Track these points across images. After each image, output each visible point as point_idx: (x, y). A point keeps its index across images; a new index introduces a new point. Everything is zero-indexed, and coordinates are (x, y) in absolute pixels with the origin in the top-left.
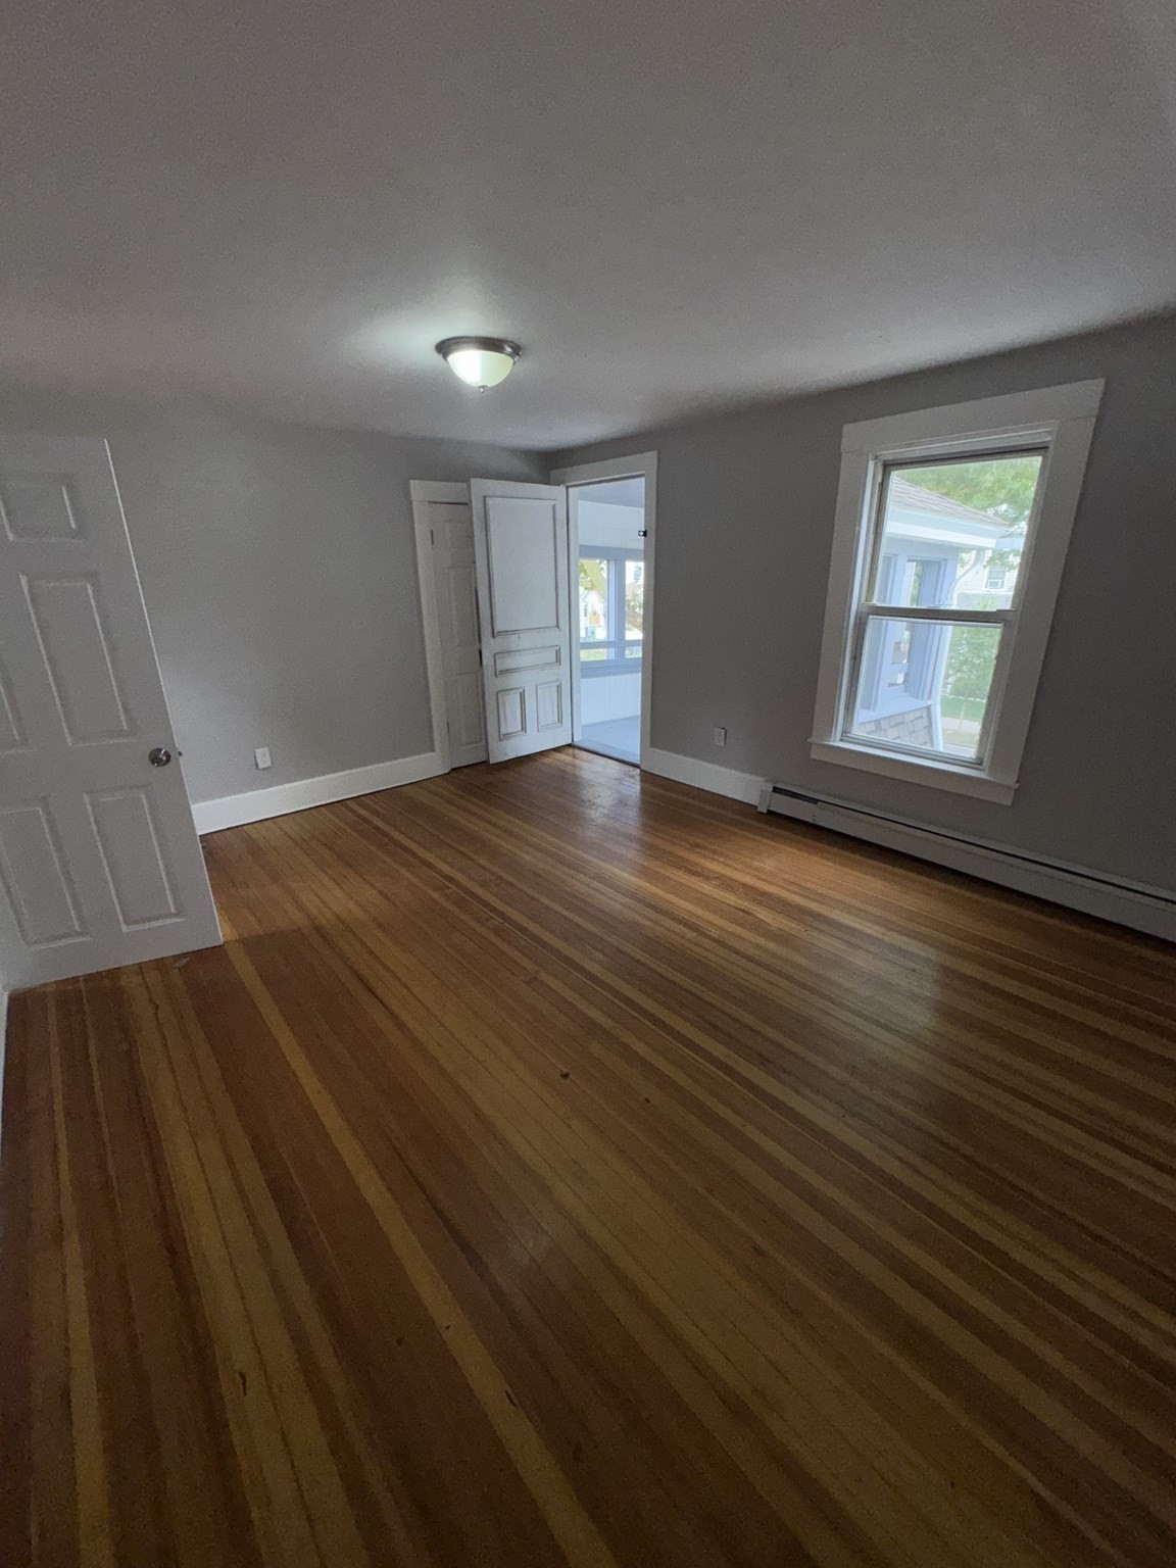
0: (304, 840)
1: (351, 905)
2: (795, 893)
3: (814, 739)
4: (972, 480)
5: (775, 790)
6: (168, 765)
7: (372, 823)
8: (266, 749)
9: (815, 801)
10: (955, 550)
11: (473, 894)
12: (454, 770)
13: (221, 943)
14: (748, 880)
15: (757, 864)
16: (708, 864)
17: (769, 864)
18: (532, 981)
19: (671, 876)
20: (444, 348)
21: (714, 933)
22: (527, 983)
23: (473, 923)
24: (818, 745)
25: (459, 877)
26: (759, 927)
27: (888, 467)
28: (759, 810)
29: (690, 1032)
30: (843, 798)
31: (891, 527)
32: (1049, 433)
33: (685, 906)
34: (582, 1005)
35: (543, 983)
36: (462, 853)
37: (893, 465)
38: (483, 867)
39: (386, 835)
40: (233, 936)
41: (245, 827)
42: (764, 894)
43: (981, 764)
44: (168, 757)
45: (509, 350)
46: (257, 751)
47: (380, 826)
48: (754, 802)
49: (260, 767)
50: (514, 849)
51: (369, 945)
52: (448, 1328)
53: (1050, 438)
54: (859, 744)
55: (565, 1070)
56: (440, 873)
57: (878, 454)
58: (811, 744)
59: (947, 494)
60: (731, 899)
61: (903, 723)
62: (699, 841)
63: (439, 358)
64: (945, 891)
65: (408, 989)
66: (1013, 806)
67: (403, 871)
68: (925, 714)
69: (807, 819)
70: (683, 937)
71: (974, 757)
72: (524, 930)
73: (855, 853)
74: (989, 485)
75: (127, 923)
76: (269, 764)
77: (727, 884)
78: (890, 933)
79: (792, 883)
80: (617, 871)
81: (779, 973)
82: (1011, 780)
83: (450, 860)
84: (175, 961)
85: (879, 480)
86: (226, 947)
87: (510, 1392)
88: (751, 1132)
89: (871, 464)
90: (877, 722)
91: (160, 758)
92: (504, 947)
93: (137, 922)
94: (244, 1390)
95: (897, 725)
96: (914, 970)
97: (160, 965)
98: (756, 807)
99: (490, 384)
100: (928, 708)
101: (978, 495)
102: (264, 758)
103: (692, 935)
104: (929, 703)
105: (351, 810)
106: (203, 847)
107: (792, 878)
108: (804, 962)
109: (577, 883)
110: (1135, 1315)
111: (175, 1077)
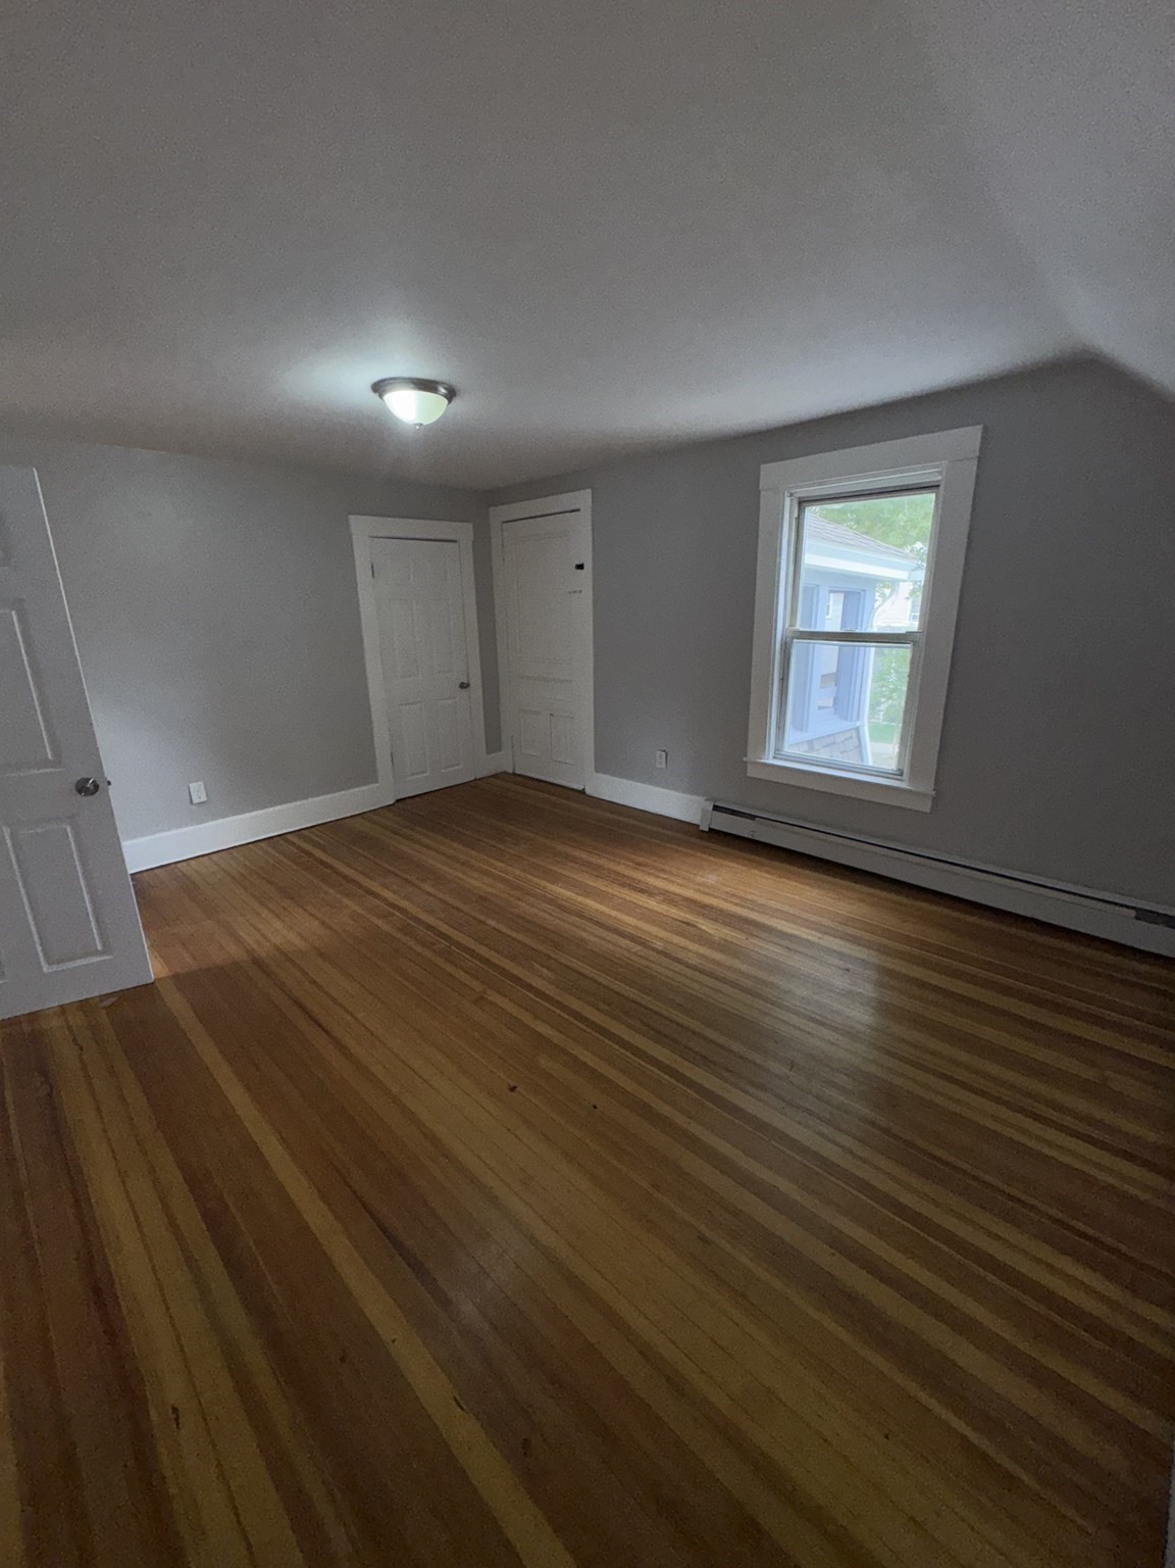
0: (241, 874)
1: (292, 936)
2: (737, 904)
3: (750, 757)
4: (888, 519)
5: (716, 808)
6: (97, 794)
7: (314, 855)
8: (201, 783)
9: (753, 817)
10: (872, 582)
11: (419, 921)
12: (398, 801)
13: (152, 981)
14: (690, 894)
15: (699, 879)
16: (651, 880)
17: (712, 879)
18: (480, 1000)
19: (617, 894)
20: (379, 388)
21: (659, 945)
22: (475, 1002)
23: (419, 949)
24: (752, 763)
25: (404, 904)
26: (702, 938)
27: (803, 503)
28: (701, 828)
29: (637, 1040)
30: (778, 813)
31: (809, 559)
32: (940, 473)
33: (629, 921)
34: (527, 1019)
35: (491, 1003)
36: (406, 880)
37: (807, 501)
38: (428, 893)
39: (328, 866)
40: (164, 972)
41: (179, 865)
42: (705, 906)
43: (901, 775)
44: (96, 787)
45: (443, 391)
46: (191, 785)
47: (324, 859)
48: (696, 821)
49: (196, 801)
50: (460, 875)
51: (311, 975)
52: (394, 1341)
53: (940, 478)
54: (792, 761)
55: (512, 1084)
56: (384, 900)
57: (793, 491)
58: (746, 762)
59: (866, 533)
60: (674, 912)
61: (834, 743)
62: (641, 859)
63: (375, 397)
64: (874, 896)
65: (352, 1015)
66: (931, 812)
67: (346, 901)
68: (854, 735)
69: (746, 835)
70: (629, 951)
71: (895, 769)
72: (471, 952)
73: (794, 865)
74: (902, 524)
75: (50, 963)
76: (204, 799)
77: (669, 898)
78: (826, 937)
79: (734, 895)
80: (562, 891)
81: (724, 980)
82: (928, 787)
83: (395, 887)
84: (101, 1001)
85: (796, 515)
86: (156, 984)
87: (458, 1398)
88: (695, 1129)
89: (788, 501)
90: (810, 743)
91: (89, 788)
92: (449, 968)
93: (59, 962)
94: (178, 1425)
95: (829, 745)
96: (848, 970)
97: (84, 1005)
98: (698, 826)
99: (426, 422)
100: (857, 729)
101: (894, 533)
102: (198, 792)
103: (637, 948)
104: (858, 724)
105: (293, 844)
106: (134, 885)
107: (734, 891)
108: (744, 967)
109: (524, 904)
110: (1050, 1267)
111: (102, 1118)
